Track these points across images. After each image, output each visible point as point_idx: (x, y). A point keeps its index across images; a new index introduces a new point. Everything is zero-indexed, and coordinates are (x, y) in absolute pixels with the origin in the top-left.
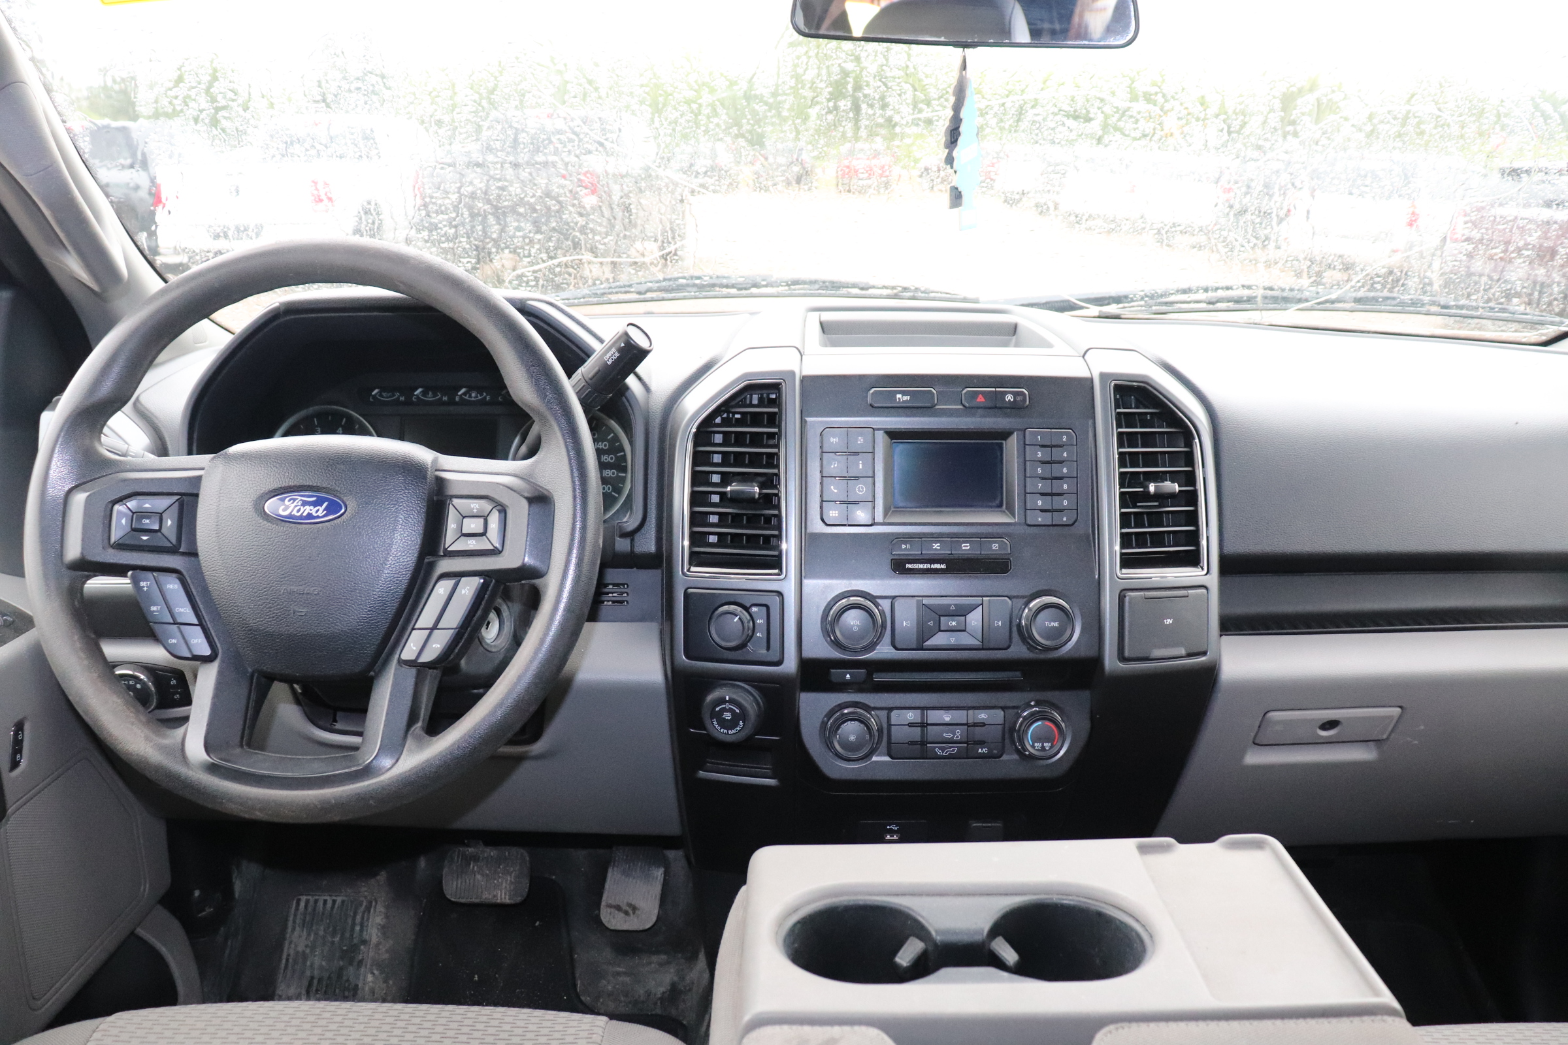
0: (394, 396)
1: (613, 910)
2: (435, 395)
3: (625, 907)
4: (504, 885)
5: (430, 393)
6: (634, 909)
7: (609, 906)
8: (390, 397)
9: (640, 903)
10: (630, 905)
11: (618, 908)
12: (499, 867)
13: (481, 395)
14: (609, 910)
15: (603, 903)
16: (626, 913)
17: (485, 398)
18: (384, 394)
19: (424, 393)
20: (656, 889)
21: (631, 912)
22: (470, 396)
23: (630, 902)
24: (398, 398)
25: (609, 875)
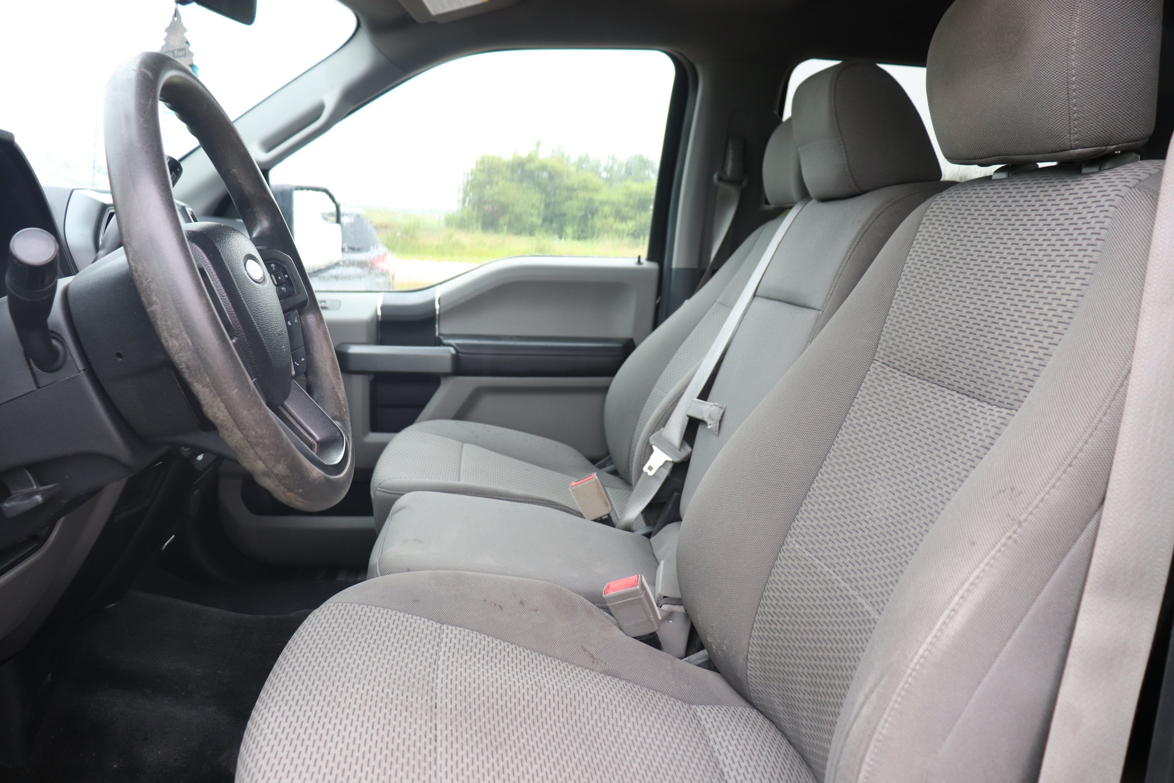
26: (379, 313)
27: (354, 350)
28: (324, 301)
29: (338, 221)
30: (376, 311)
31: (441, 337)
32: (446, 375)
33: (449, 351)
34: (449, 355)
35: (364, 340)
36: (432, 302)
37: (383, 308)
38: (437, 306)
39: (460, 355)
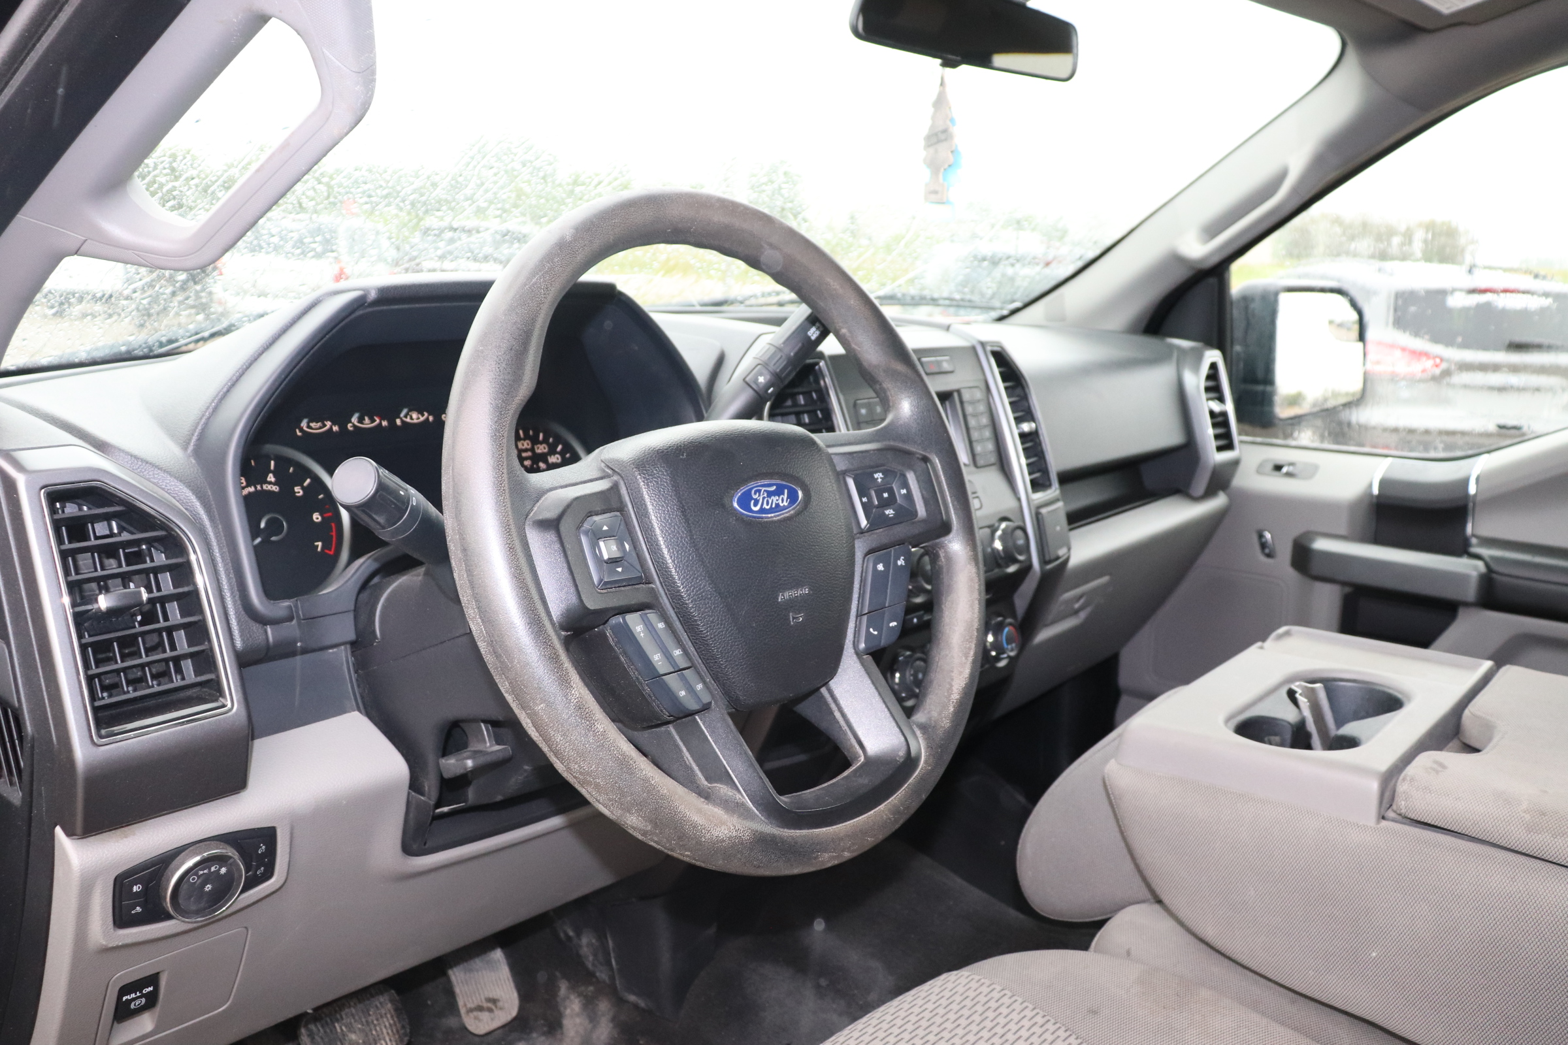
0: (325, 426)
1: (475, 1013)
2: (373, 421)
3: (485, 1005)
4: (384, 1031)
5: (366, 418)
6: (494, 1001)
7: (471, 1010)
8: (320, 428)
9: (496, 993)
10: (489, 1000)
11: (480, 1009)
12: (369, 1015)
13: (423, 415)
14: (472, 1015)
15: (463, 1011)
16: (490, 1010)
17: (428, 419)
18: (313, 425)
19: (361, 420)
20: (504, 971)
21: (493, 1007)
22: (411, 418)
23: (487, 996)
24: (331, 428)
25: (453, 978)
26: (1376, 491)
27: (1321, 545)
28: (1291, 464)
29: (1362, 337)
30: (1370, 486)
31: (1474, 541)
32: (1466, 604)
33: (1475, 568)
34: (1474, 574)
35: (1343, 531)
36: (1465, 482)
37: (1383, 483)
38: (1472, 490)
39: (1494, 576)
